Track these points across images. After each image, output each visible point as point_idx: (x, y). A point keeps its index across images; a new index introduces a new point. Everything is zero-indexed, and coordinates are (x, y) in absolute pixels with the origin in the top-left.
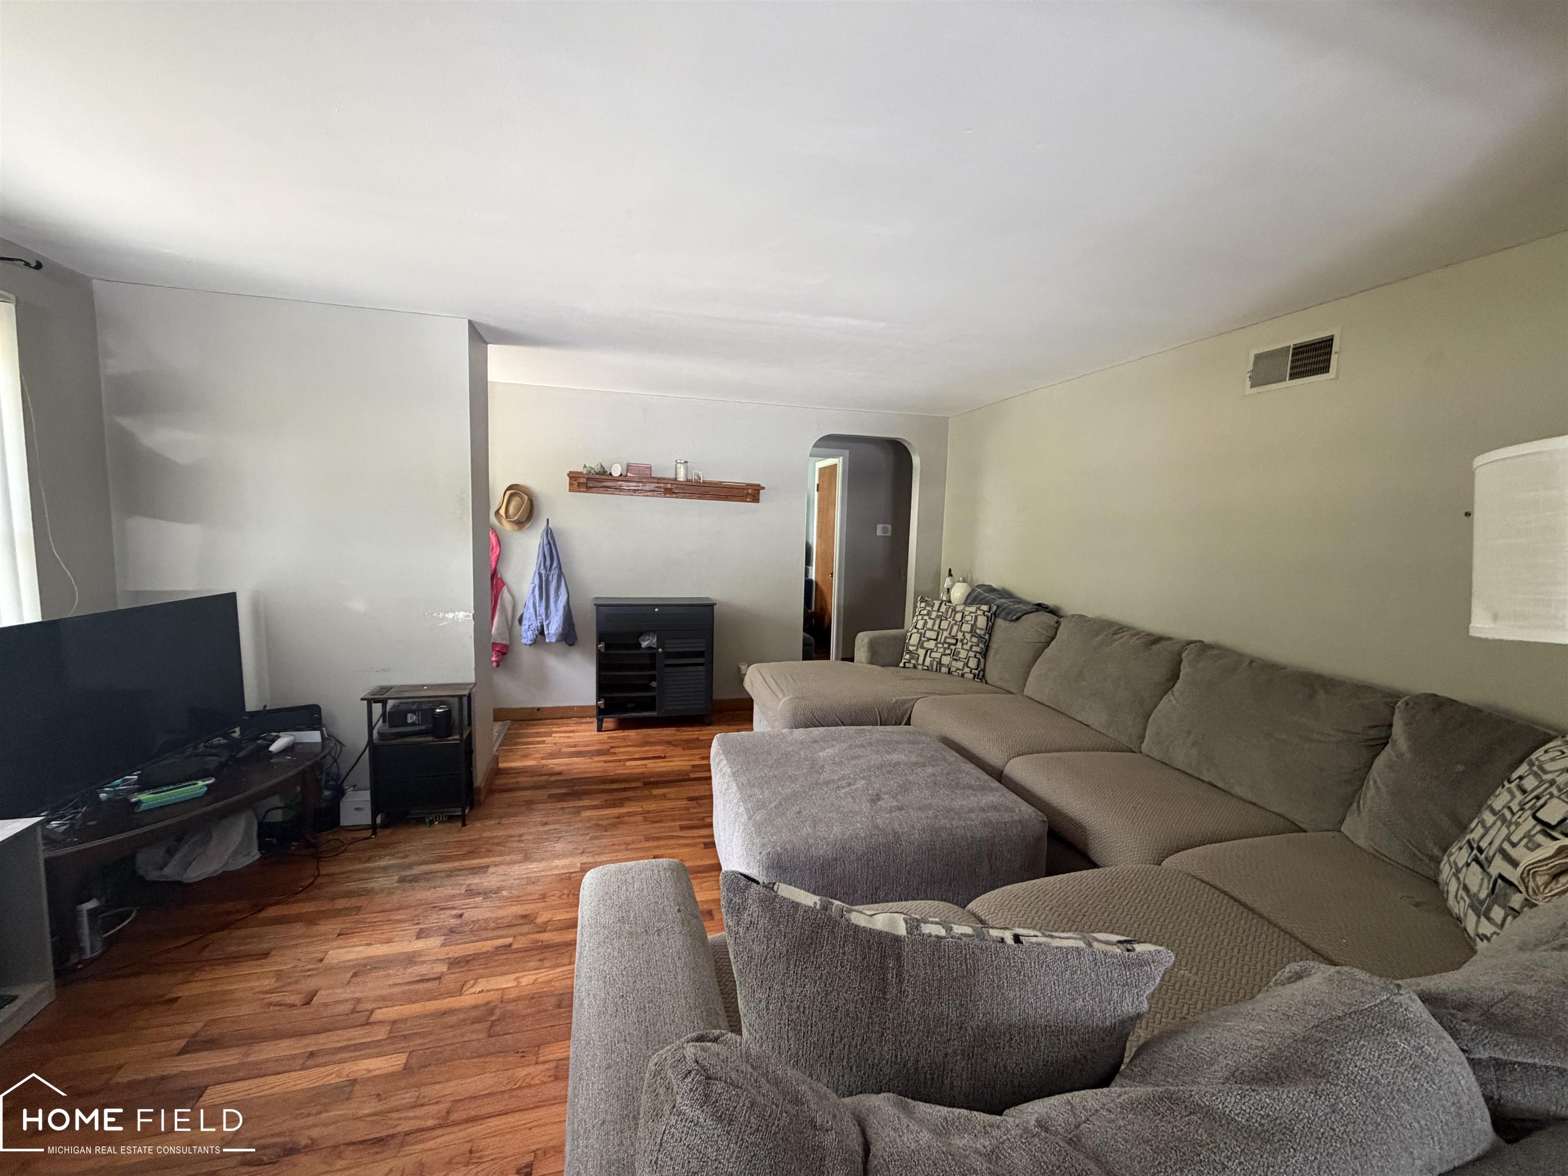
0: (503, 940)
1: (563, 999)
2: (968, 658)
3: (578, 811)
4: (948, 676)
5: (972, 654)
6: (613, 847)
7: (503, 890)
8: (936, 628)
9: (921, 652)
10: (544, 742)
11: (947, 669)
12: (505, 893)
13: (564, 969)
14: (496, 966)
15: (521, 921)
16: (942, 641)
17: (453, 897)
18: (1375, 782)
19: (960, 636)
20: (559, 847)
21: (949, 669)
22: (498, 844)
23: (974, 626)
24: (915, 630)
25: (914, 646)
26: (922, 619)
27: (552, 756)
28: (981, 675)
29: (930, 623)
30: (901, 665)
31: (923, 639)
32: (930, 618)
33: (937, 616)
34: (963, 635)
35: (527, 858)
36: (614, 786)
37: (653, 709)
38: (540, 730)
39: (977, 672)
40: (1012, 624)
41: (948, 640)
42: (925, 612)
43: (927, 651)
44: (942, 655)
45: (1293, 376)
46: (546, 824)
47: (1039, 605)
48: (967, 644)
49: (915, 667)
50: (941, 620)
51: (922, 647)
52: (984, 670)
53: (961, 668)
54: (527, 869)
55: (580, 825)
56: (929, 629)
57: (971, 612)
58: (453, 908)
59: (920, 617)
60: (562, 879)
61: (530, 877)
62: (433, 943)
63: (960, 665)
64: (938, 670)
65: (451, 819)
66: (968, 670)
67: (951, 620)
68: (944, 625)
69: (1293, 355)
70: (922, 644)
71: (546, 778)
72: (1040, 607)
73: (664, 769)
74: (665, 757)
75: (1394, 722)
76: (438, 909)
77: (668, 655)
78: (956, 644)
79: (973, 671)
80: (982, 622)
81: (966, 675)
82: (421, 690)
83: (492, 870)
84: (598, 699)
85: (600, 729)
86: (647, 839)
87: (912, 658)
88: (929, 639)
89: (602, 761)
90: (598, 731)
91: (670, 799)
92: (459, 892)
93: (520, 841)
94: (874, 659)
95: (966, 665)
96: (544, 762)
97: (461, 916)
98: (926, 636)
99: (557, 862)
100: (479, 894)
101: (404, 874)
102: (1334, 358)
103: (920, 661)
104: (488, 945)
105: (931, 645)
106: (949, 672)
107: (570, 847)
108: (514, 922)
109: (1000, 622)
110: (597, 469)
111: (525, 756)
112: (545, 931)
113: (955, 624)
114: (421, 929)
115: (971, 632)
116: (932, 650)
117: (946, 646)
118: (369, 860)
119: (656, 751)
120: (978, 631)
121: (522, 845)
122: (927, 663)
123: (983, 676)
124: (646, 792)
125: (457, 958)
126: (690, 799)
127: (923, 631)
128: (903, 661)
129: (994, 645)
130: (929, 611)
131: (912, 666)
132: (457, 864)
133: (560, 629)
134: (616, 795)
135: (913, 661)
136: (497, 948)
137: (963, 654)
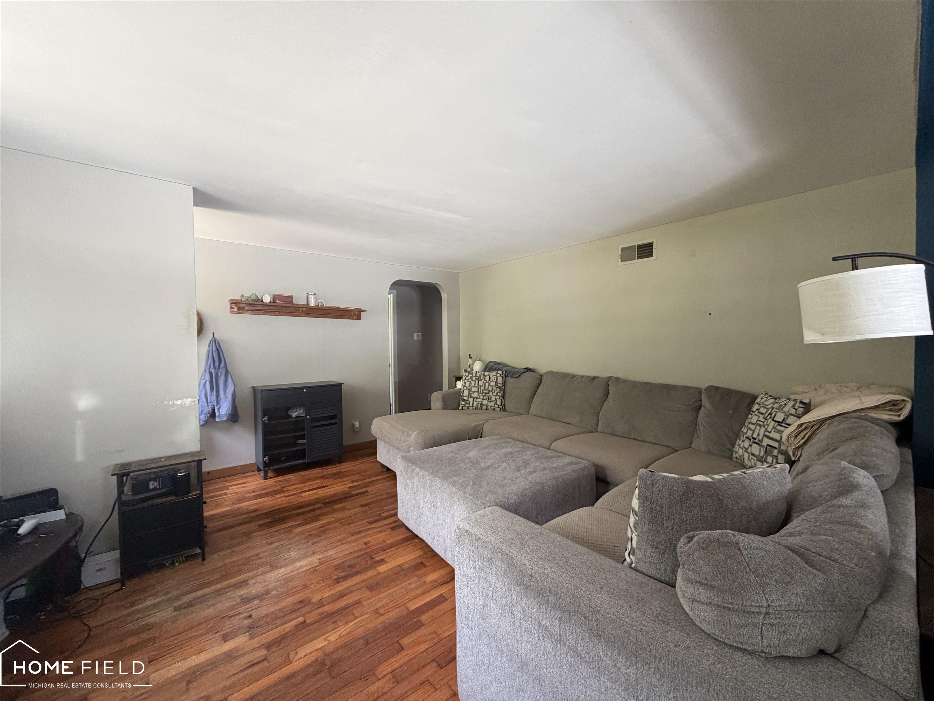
0: (296, 621)
1: (367, 639)
2: (496, 400)
3: (289, 530)
4: (486, 411)
5: (498, 397)
6: (332, 545)
7: (272, 591)
8: (477, 385)
9: (471, 400)
10: (226, 494)
11: (486, 407)
12: (274, 593)
13: (353, 623)
14: (304, 637)
15: (301, 606)
16: (481, 392)
17: (233, 607)
18: (702, 424)
19: (490, 388)
20: (293, 554)
21: (487, 407)
22: (244, 564)
23: (496, 383)
24: (465, 388)
25: (467, 396)
26: (468, 381)
27: (240, 501)
28: (503, 408)
29: (473, 383)
30: (460, 408)
31: (471, 392)
32: (472, 380)
33: (476, 379)
34: (492, 388)
35: (274, 567)
36: (306, 509)
37: (304, 458)
38: (217, 487)
39: (501, 406)
40: (516, 379)
41: (484, 391)
42: (469, 378)
43: (474, 399)
44: (483, 400)
45: (639, 258)
46: (272, 543)
47: (526, 368)
48: (494, 392)
49: (468, 408)
50: (479, 381)
51: (471, 397)
52: (504, 405)
53: (493, 405)
54: (279, 573)
55: (297, 538)
56: (473, 387)
57: (493, 375)
58: (239, 614)
59: (466, 381)
60: (310, 573)
61: (286, 578)
62: (241, 640)
63: (492, 404)
64: (481, 408)
65: (189, 558)
66: (496, 406)
67: (484, 380)
68: (481, 383)
69: (638, 249)
70: (471, 395)
71: (247, 516)
72: (527, 370)
73: (332, 493)
74: (326, 486)
75: (702, 398)
76: (227, 617)
77: (313, 420)
78: (489, 393)
79: (500, 406)
80: (500, 380)
81: (496, 409)
82: (160, 462)
83: (251, 582)
84: (264, 456)
85: (265, 478)
86: (353, 535)
87: (466, 404)
88: (474, 392)
89: (283, 497)
90: (264, 479)
91: (349, 509)
92: (235, 602)
93: (260, 558)
94: (446, 406)
95: (496, 403)
96: (237, 506)
97: (250, 616)
98: (472, 390)
99: (298, 564)
100: (254, 599)
101: (175, 604)
102: (654, 251)
103: (471, 405)
104: (288, 627)
105: (476, 395)
106: (487, 409)
107: (303, 552)
108: (296, 607)
109: (509, 379)
110: (253, 297)
111: (217, 506)
112: (323, 606)
113: (487, 382)
114: (223, 634)
115: (495, 386)
116: (477, 398)
117: (484, 394)
118: (133, 604)
119: (317, 483)
120: (499, 385)
121: (262, 560)
122: (475, 404)
123: (504, 408)
124: (329, 509)
125: (270, 642)
126: (362, 506)
127: (470, 388)
128: (461, 406)
129: (508, 391)
130: (471, 377)
131: (466, 408)
132: (218, 586)
133: (230, 411)
134: (310, 515)
135: (467, 405)
136: (296, 626)
137: (493, 398)
